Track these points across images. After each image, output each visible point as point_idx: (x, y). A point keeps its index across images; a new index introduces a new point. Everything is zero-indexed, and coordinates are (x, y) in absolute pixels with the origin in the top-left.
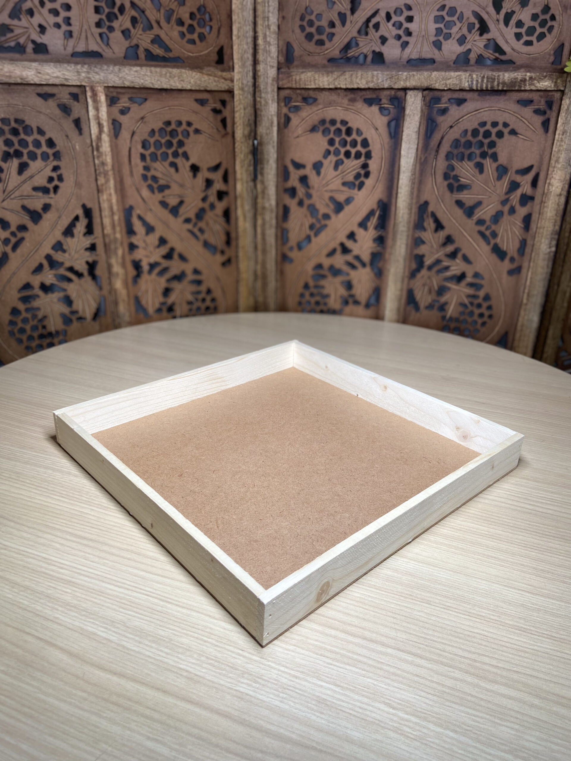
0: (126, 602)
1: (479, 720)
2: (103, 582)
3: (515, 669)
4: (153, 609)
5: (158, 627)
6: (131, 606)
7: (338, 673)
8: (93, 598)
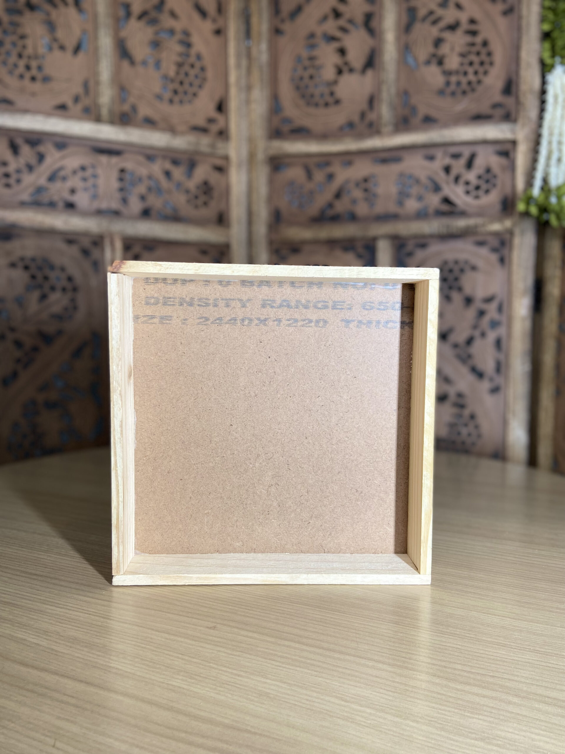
0: (65, 619)
1: (446, 713)
2: (45, 604)
3: (491, 674)
4: (92, 624)
5: (94, 636)
6: (69, 621)
7: (286, 673)
8: (31, 615)
